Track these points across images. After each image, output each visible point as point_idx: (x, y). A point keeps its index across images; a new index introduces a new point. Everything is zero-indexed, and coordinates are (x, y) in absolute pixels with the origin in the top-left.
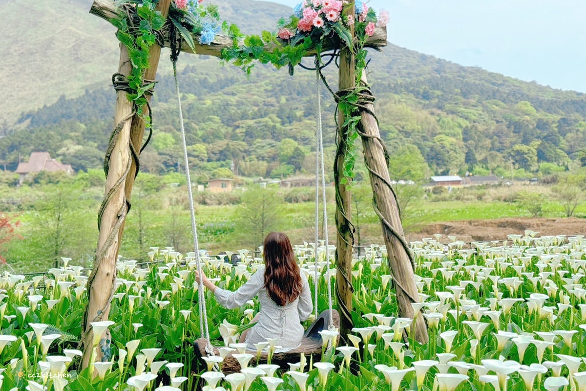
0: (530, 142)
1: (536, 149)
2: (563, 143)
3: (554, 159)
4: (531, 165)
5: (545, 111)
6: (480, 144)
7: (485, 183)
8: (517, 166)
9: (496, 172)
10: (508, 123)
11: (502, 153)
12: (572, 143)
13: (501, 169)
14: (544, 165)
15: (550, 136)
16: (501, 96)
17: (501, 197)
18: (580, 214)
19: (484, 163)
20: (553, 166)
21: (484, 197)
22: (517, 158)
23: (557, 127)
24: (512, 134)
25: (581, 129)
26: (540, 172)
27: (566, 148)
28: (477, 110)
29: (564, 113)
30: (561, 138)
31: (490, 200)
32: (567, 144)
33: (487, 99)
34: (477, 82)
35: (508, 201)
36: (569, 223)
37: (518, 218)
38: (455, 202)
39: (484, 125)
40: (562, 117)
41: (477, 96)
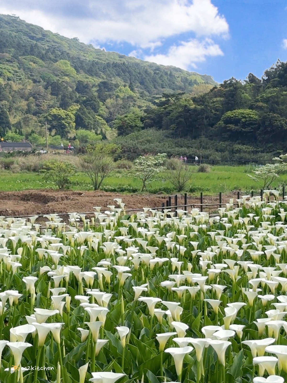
0: (69, 106)
1: (75, 115)
2: (103, 110)
3: (92, 126)
4: (69, 132)
5: (86, 73)
6: (15, 105)
7: (17, 149)
8: (54, 132)
9: (30, 138)
10: (45, 83)
11: (39, 117)
12: (112, 110)
13: (35, 135)
14: (82, 132)
15: (90, 101)
16: (40, 53)
17: (31, 166)
18: (106, 187)
19: (17, 128)
20: (91, 134)
21: (12, 166)
22: (55, 123)
23: (97, 91)
24: (49, 96)
25: (121, 95)
26: (77, 140)
27: (106, 115)
28: (12, 66)
29: (105, 77)
30: (101, 103)
31: (19, 169)
32: (107, 110)
33: (24, 55)
34: (14, 34)
35: (38, 172)
36: (94, 196)
37: (44, 191)
39: (20, 84)
40: (103, 81)
41: (13, 49)
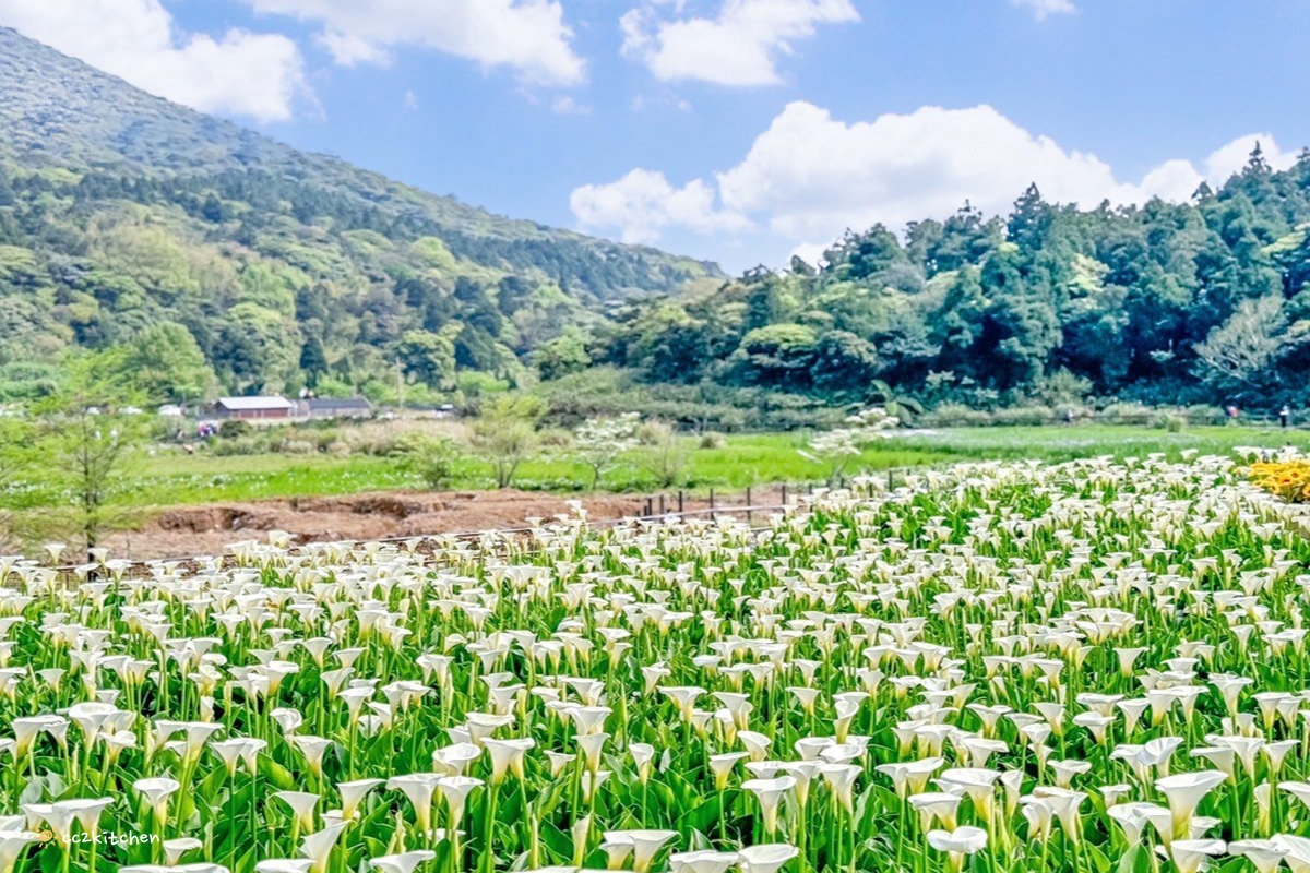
0: (441, 326)
1: (453, 342)
2: (508, 330)
3: (489, 364)
4: (441, 377)
5: (473, 261)
6: (335, 327)
7: (340, 412)
8: (413, 376)
9: (365, 389)
10: (394, 283)
11: (382, 348)
12: (526, 332)
13: (377, 384)
14: (469, 375)
15: (482, 315)
16: (382, 223)
17: (370, 445)
18: (522, 483)
19: (341, 371)
20: (486, 379)
21: (332, 446)
22: (414, 360)
23: (497, 296)
24: (404, 308)
25: (545, 302)
26: (459, 392)
27: (515, 341)
28: (329, 251)
29: (510, 267)
30: (505, 319)
31: (346, 452)
32: (517, 332)
33: (351, 228)
34: (330, 189)
35: (384, 455)
36: (500, 501)
37: (398, 492)
38: (269, 455)
39: (343, 284)
40: (507, 275)
41: (329, 219)
